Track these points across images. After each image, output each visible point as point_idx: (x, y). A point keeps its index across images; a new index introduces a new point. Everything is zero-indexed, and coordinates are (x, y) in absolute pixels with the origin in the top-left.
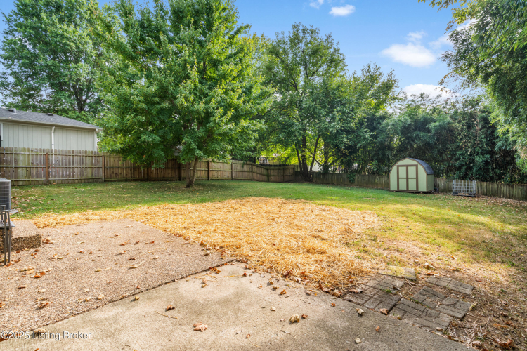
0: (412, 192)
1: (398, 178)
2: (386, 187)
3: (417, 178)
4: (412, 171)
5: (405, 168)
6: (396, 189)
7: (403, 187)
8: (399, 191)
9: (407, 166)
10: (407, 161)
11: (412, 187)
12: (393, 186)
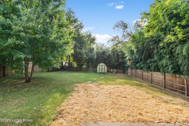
0: (103, 73)
1: (99, 69)
2: (96, 71)
3: (104, 69)
4: (103, 66)
5: (101, 66)
6: (99, 72)
7: (101, 72)
8: (100, 73)
9: (102, 65)
10: (102, 64)
11: (103, 72)
12: (98, 72)
